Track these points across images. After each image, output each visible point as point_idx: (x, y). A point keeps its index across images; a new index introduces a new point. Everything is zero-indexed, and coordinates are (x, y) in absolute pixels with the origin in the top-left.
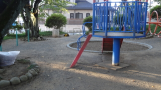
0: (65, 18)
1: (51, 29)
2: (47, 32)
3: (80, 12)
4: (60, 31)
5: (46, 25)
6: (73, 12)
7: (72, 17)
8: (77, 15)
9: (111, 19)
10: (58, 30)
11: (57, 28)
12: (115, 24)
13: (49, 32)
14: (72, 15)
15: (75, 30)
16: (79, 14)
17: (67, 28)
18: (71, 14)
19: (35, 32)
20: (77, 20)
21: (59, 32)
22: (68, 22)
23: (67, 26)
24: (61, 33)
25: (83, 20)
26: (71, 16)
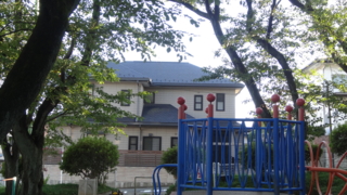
0: (114, 148)
1: (76, 179)
2: (63, 185)
3: (156, 133)
4: (99, 184)
5: (62, 168)
6: (135, 132)
7: (133, 147)
8: (148, 141)
9: (233, 154)
10: (95, 180)
11: (92, 176)
12: (245, 167)
13: (70, 186)
14: (133, 141)
15: (142, 182)
16: (151, 137)
17: (118, 177)
18: (130, 138)
19: (31, 186)
20: (147, 155)
21: (95, 186)
22: (121, 159)
23: (119, 169)
24: (102, 187)
25: (161, 156)
26: (130, 144)
